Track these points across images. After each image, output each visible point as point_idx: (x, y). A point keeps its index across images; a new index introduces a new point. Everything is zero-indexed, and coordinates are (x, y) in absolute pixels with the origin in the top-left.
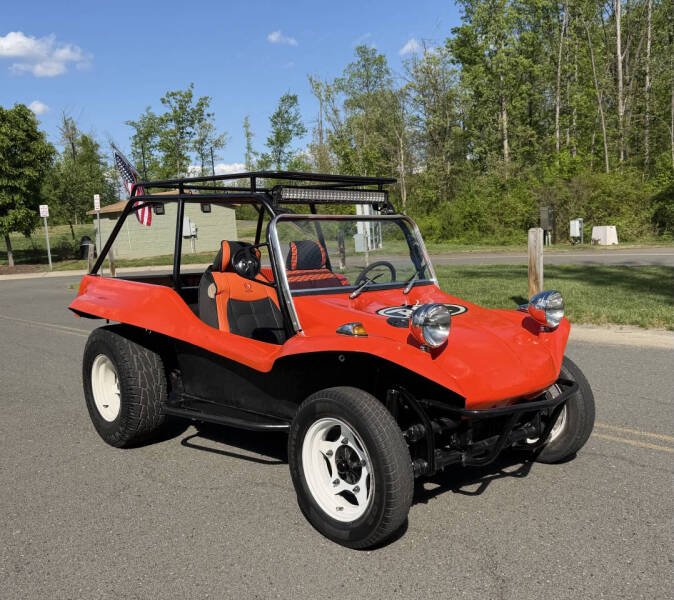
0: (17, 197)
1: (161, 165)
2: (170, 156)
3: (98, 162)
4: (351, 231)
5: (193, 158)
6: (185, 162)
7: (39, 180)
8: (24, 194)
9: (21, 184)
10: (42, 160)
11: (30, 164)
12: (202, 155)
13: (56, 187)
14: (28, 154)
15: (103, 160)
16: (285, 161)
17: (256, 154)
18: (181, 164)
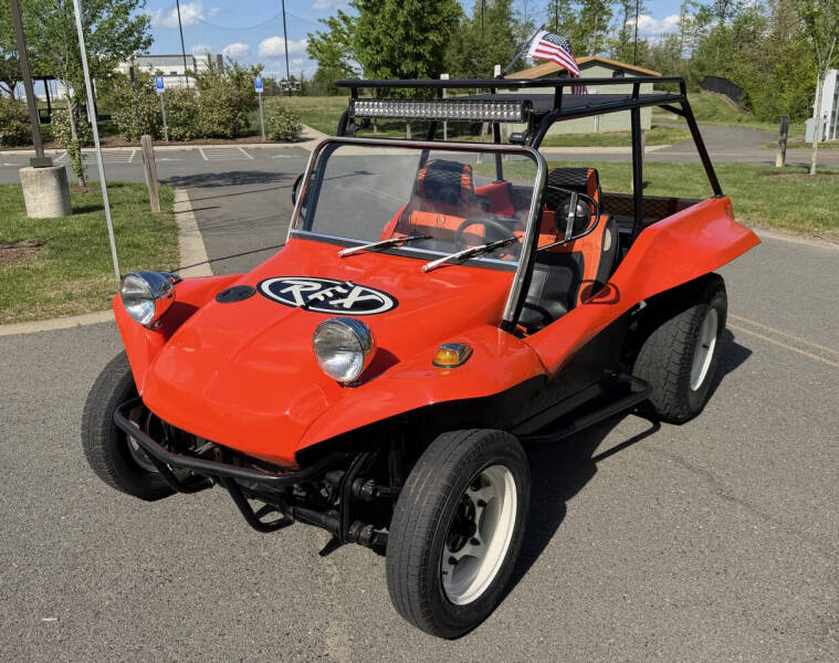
0: (420, 65)
1: (577, 21)
2: (589, 9)
3: (509, 19)
4: (807, 112)
5: (615, 12)
6: (605, 17)
7: (444, 45)
8: (427, 61)
9: (425, 50)
10: (449, 23)
11: (436, 28)
12: (627, 7)
13: (460, 51)
14: (434, 16)
15: (515, 17)
16: (731, 15)
17: (694, 5)
18: (600, 20)
